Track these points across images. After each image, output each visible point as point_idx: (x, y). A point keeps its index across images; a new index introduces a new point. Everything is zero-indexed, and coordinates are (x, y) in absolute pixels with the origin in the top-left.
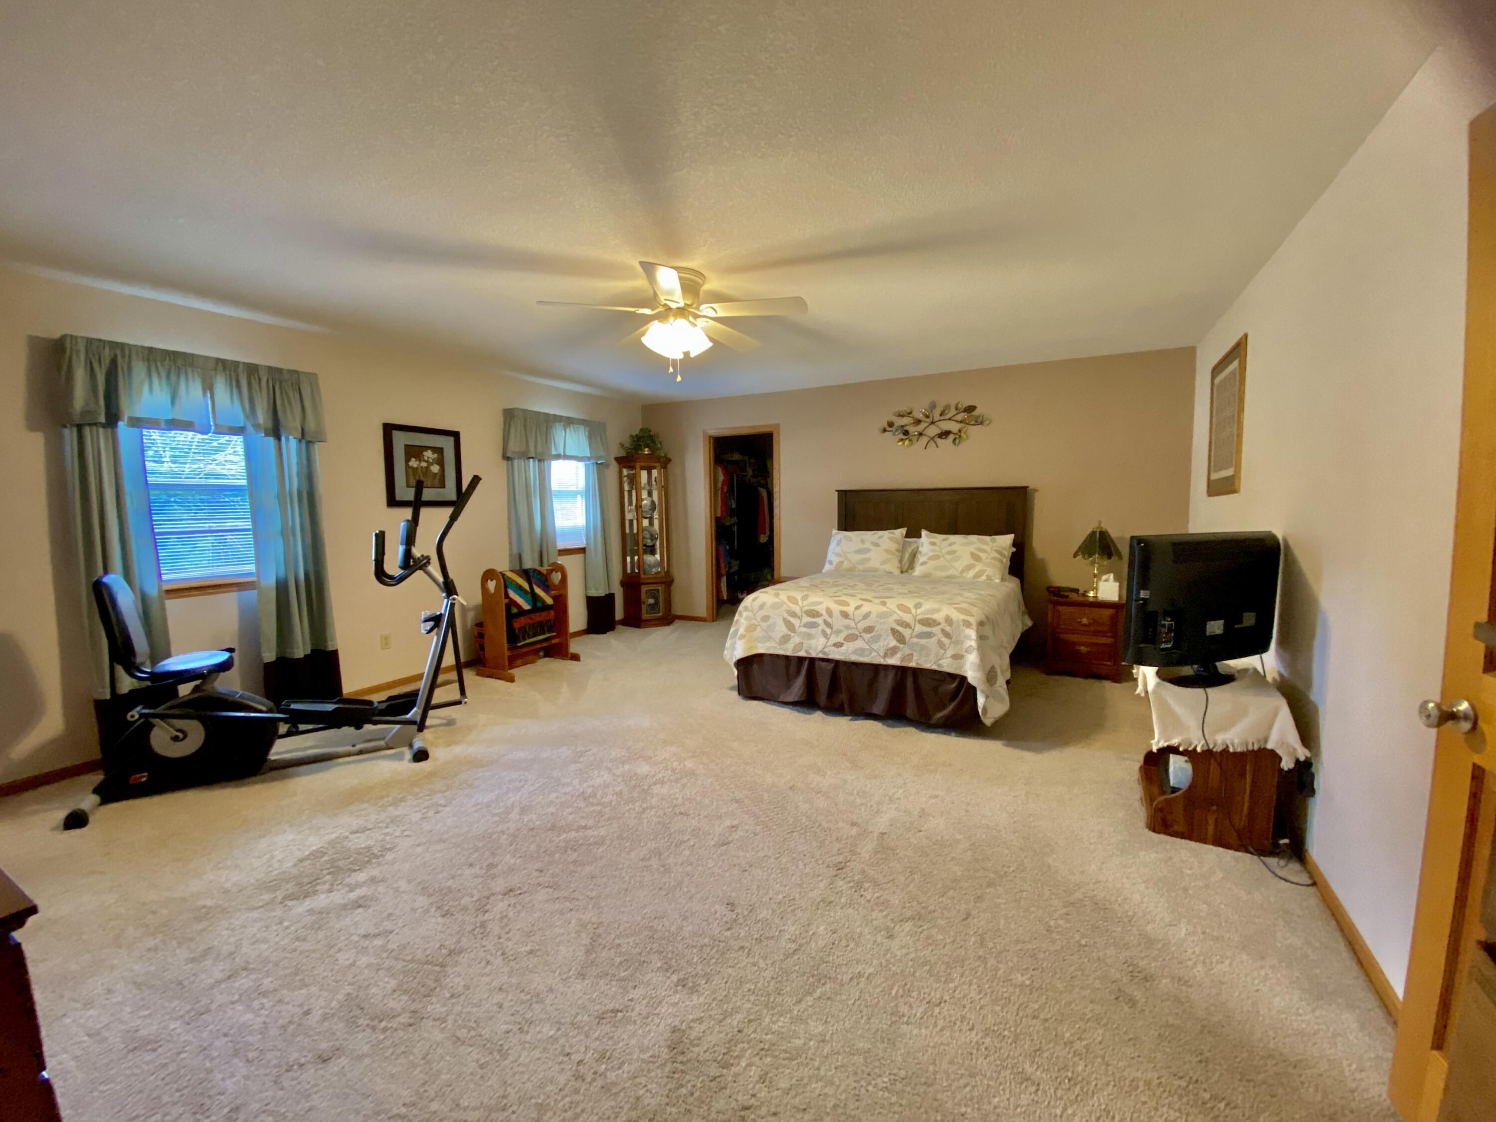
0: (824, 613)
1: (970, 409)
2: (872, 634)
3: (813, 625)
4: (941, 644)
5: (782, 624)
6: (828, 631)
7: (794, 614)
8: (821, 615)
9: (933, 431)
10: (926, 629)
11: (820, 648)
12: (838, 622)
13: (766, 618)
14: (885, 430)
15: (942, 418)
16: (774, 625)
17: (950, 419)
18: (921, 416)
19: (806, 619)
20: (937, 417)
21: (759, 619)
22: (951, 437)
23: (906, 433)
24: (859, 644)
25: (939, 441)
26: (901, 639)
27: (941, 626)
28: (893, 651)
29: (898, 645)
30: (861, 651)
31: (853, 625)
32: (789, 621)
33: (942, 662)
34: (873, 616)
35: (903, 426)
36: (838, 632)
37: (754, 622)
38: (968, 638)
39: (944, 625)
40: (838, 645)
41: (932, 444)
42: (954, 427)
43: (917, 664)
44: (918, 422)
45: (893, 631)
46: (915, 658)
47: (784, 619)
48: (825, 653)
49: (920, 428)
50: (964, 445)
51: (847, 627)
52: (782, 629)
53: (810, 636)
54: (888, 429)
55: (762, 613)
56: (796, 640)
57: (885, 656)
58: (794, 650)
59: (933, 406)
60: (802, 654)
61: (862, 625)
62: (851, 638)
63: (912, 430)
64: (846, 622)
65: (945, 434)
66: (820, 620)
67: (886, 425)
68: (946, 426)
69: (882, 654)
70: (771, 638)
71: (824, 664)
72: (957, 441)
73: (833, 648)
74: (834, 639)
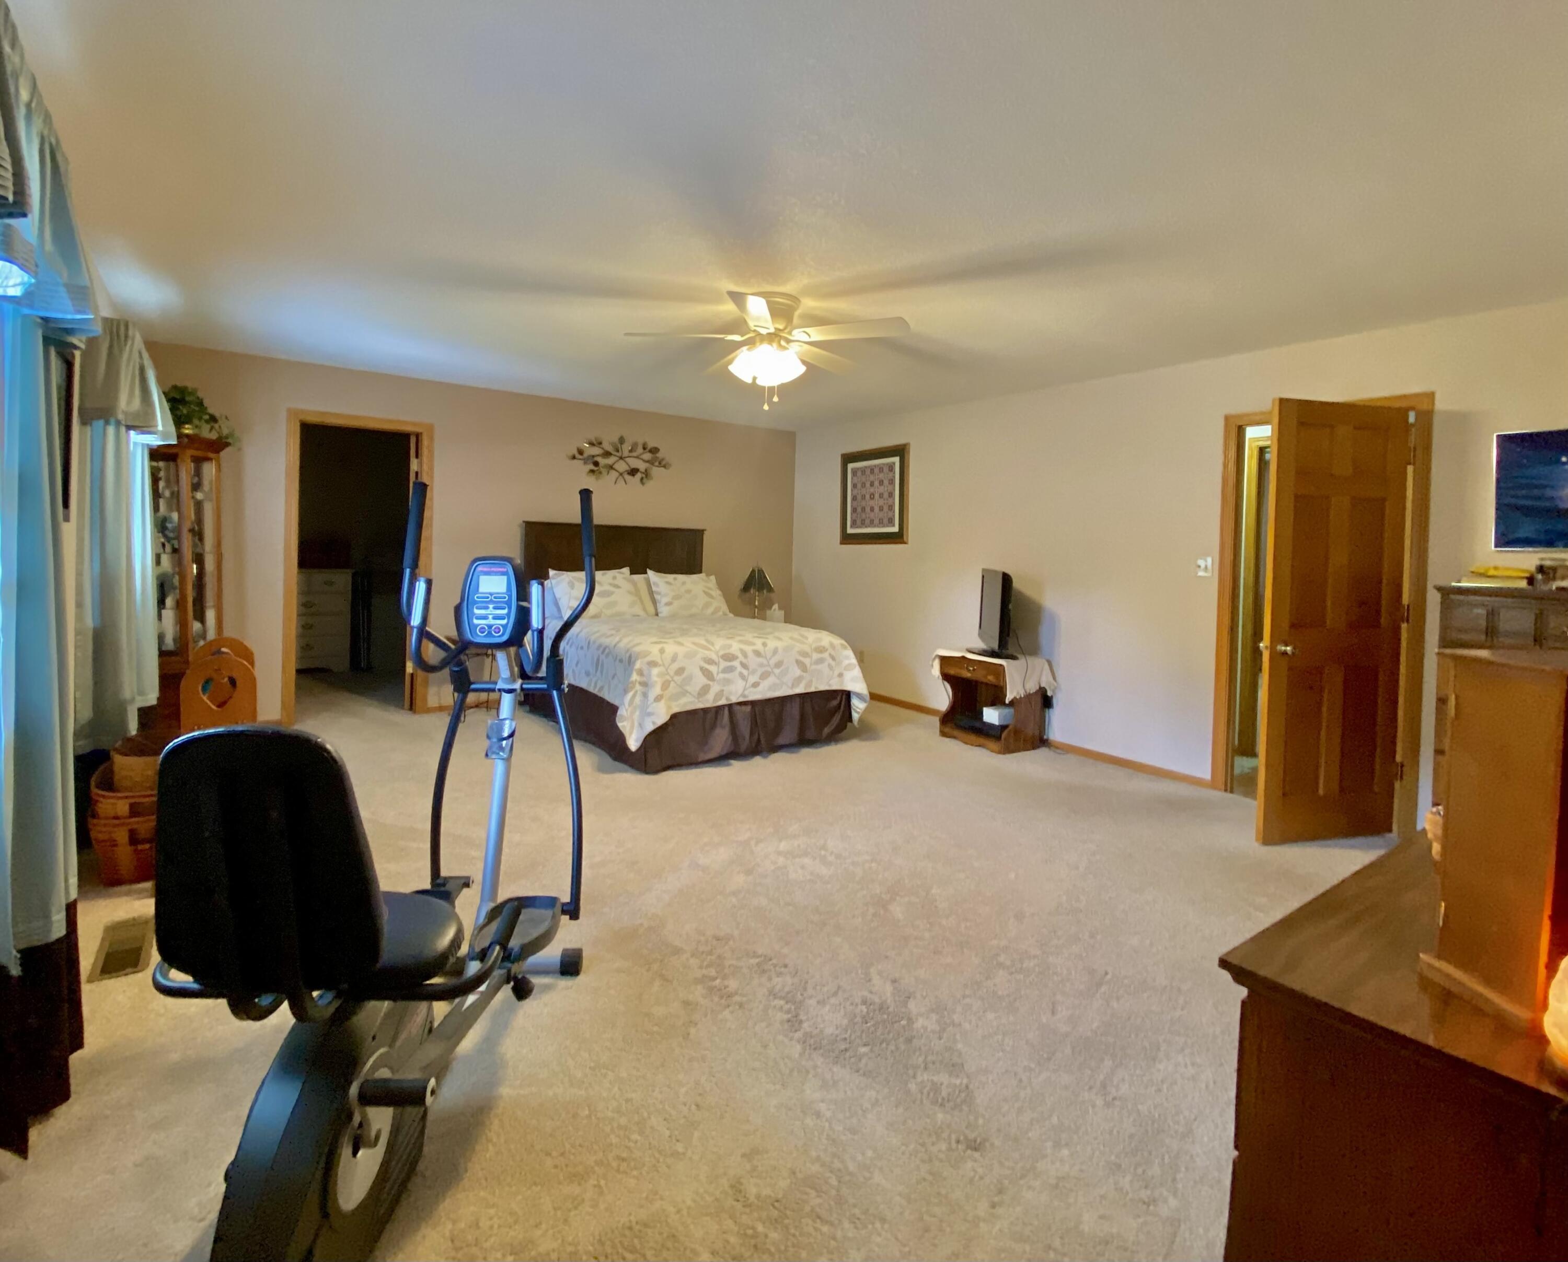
0: (740, 655)
1: (654, 451)
2: (781, 668)
3: (730, 670)
4: (830, 666)
5: (700, 674)
6: (745, 672)
7: (710, 661)
8: (737, 658)
9: (622, 466)
10: (820, 656)
11: (740, 692)
12: (753, 661)
13: (680, 671)
14: (574, 458)
15: (631, 454)
16: (690, 678)
17: (637, 457)
18: (610, 449)
19: (724, 664)
20: (626, 453)
21: (672, 673)
22: (639, 476)
23: (596, 464)
24: (771, 680)
25: (628, 477)
26: (804, 668)
27: (828, 652)
28: (799, 680)
29: (802, 673)
30: (773, 687)
31: (765, 662)
32: (707, 669)
33: (831, 682)
34: (780, 651)
35: (593, 456)
36: (754, 672)
37: (668, 677)
38: (847, 657)
39: (830, 651)
40: (756, 685)
41: (621, 481)
42: (642, 466)
43: (816, 688)
44: (607, 454)
45: (798, 662)
46: (814, 684)
47: (701, 669)
48: (745, 696)
49: (610, 461)
50: (650, 484)
51: (761, 665)
52: (701, 680)
53: (728, 682)
54: (577, 456)
55: (675, 666)
56: (715, 688)
57: (793, 686)
58: (715, 700)
59: (622, 440)
60: (723, 702)
61: (773, 662)
62: (764, 676)
63: (602, 461)
64: (760, 660)
65: (633, 472)
66: (736, 663)
67: (575, 452)
68: (635, 463)
69: (790, 686)
70: (687, 692)
71: (744, 708)
72: (645, 480)
73: (752, 689)
74: (752, 679)
